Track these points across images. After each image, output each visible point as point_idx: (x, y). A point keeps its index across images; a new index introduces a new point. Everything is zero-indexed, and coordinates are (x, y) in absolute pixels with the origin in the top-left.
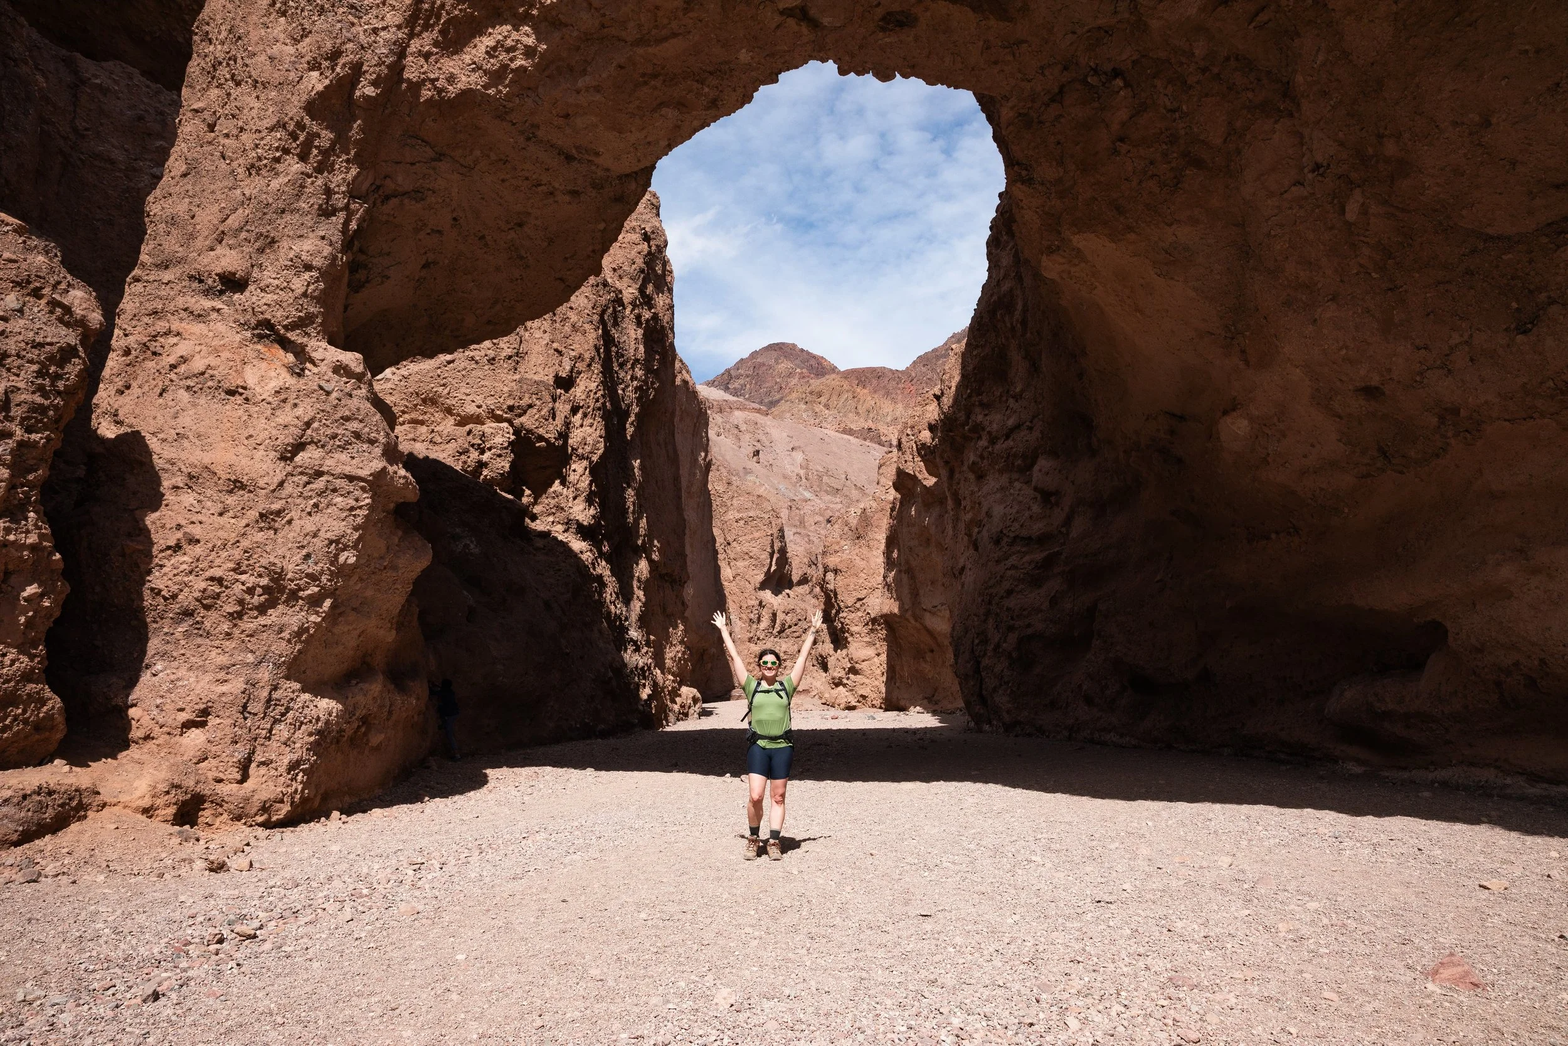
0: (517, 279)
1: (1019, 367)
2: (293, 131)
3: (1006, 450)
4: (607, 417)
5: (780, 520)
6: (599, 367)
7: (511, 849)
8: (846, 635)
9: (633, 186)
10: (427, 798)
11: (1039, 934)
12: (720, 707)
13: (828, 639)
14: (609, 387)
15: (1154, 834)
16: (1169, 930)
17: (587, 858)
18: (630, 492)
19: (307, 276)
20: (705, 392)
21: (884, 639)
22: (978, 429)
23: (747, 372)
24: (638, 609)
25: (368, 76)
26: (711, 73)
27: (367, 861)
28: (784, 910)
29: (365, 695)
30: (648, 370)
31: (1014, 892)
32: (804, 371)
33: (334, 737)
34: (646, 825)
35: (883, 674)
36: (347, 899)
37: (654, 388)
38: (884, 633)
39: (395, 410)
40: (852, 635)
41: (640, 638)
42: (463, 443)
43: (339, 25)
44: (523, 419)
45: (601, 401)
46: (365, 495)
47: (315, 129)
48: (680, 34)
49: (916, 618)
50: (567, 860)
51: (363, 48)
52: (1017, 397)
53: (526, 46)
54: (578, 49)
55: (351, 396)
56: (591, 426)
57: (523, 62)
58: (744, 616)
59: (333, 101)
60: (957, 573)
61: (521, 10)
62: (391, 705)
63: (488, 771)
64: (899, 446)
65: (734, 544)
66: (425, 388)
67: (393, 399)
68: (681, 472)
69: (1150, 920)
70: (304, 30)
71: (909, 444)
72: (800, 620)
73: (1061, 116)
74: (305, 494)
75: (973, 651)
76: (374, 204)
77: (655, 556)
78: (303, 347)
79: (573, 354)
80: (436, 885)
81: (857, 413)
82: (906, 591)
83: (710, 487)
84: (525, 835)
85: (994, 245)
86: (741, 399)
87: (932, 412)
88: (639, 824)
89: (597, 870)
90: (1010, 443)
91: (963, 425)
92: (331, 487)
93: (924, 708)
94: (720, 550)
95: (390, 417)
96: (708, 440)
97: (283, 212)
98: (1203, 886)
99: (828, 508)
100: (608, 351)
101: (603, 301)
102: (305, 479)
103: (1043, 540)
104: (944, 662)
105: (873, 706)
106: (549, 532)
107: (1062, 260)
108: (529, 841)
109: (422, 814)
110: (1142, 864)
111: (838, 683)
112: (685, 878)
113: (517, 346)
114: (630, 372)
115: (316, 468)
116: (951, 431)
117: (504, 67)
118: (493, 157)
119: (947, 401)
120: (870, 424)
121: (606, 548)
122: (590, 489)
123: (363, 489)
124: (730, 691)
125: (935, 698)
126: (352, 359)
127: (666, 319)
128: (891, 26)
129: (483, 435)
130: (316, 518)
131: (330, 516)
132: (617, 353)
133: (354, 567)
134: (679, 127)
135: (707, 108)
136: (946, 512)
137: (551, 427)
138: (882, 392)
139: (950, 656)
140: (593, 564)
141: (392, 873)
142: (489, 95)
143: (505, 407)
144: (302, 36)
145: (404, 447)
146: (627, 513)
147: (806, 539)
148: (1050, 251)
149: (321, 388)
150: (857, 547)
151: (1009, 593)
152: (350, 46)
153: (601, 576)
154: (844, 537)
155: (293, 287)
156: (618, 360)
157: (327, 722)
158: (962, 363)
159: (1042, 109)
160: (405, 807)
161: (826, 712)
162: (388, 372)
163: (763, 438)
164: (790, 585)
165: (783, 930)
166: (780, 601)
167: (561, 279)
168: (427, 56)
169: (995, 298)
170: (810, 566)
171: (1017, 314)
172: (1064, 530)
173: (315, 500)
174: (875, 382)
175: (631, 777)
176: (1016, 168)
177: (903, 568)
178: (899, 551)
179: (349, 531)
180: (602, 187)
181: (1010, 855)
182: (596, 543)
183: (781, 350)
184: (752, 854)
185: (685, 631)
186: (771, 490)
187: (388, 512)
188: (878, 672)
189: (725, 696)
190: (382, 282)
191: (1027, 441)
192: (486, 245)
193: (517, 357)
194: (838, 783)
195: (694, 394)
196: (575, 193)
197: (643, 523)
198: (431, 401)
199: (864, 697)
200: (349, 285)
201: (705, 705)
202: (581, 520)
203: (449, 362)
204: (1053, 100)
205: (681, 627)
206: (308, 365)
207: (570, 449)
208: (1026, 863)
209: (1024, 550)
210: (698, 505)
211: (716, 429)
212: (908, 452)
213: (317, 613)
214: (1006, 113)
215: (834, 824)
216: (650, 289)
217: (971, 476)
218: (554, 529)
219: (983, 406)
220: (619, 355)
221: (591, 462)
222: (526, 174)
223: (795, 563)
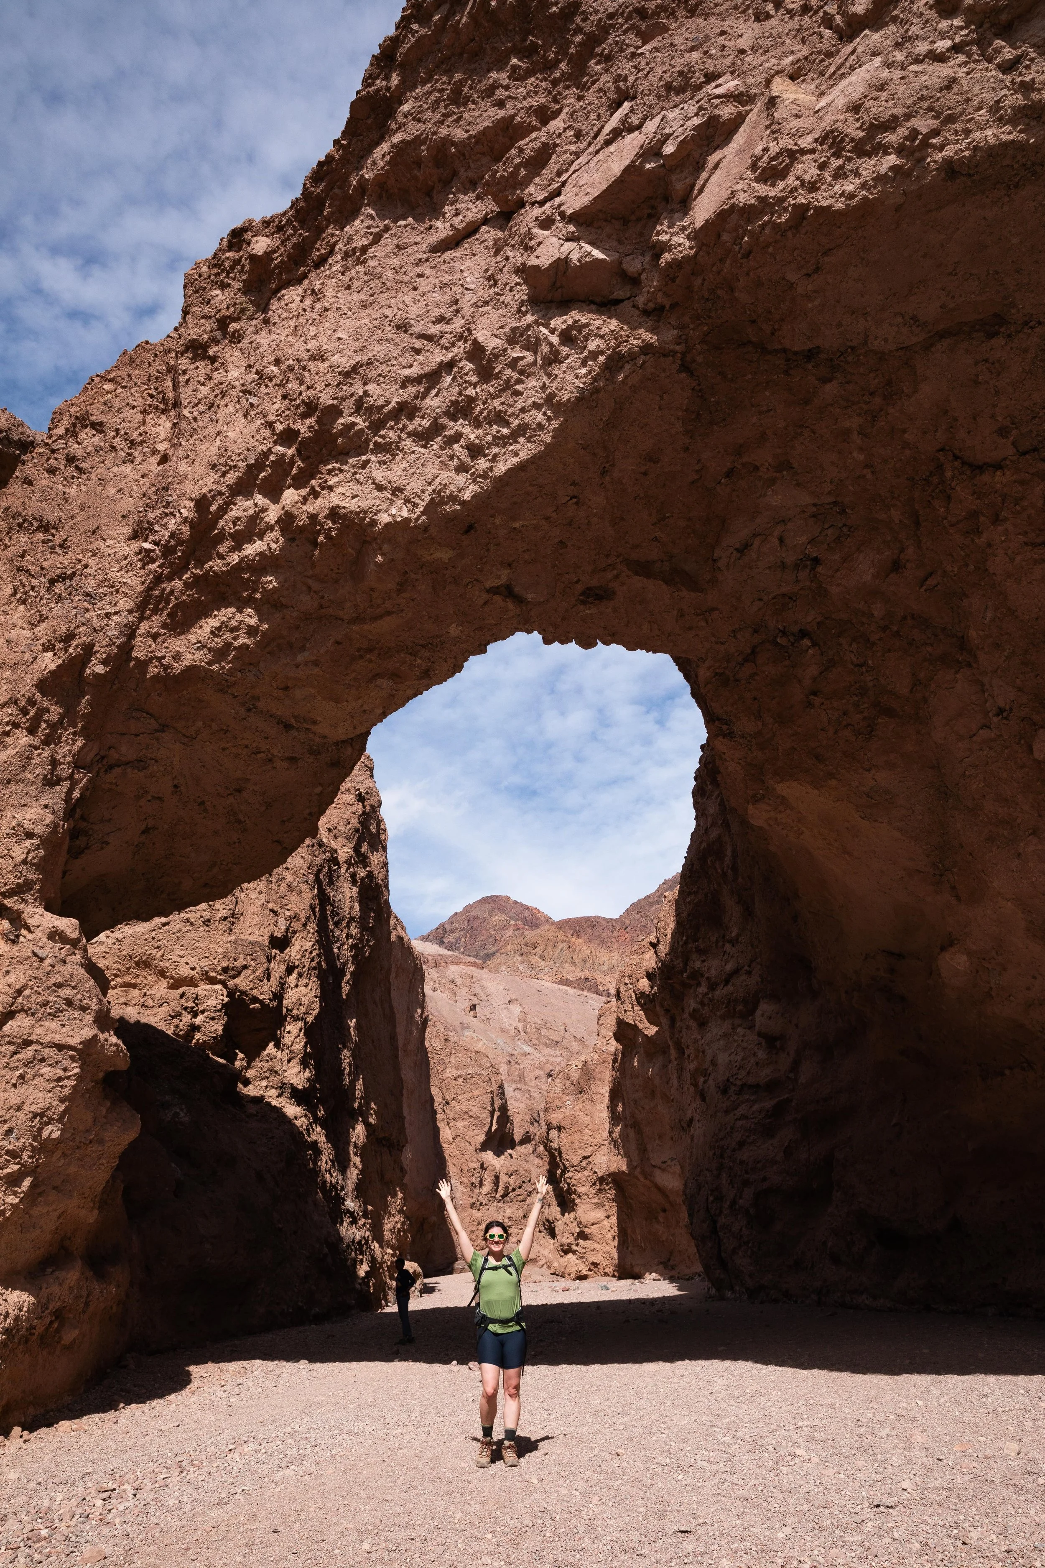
0: (235, 843)
1: (733, 910)
2: (25, 707)
3: (727, 995)
4: (322, 976)
5: (499, 1076)
6: (315, 926)
7: (215, 1465)
8: (574, 1196)
9: (349, 751)
10: (122, 1405)
11: (816, 1552)
12: (443, 1282)
13: (554, 1202)
14: (324, 946)
15: (926, 1415)
16: (964, 1543)
17: (301, 1473)
18: (346, 1053)
19: (28, 843)
20: (420, 947)
21: (613, 1200)
22: (696, 975)
23: (461, 926)
24: (354, 1177)
25: (98, 656)
26: (423, 646)
27: (49, 1491)
28: (523, 1532)
29: (60, 1284)
30: (363, 927)
31: (780, 1496)
32: (519, 922)
33: (23, 1336)
34: (367, 1428)
35: (614, 1238)
36: (22, 1544)
37: (370, 946)
38: (611, 1194)
39: (108, 974)
40: (579, 1196)
41: (357, 1208)
42: (175, 1005)
43: (74, 611)
44: (237, 981)
45: (317, 960)
46: (74, 1065)
47: (45, 705)
48: (393, 613)
49: (646, 1175)
50: (278, 1476)
51: (95, 630)
52: (734, 942)
53: (248, 626)
54: (298, 627)
55: (64, 962)
56: (306, 986)
57: (246, 641)
58: (465, 1180)
59: (64, 679)
60: (685, 1126)
61: (245, 594)
62: (88, 1295)
63: (192, 1368)
64: (618, 995)
65: (453, 1103)
66: (139, 950)
67: (106, 962)
68: (398, 1030)
69: (940, 1529)
70: (41, 616)
71: (628, 994)
72: (524, 1182)
73: (755, 674)
74: (12, 1065)
75: (708, 1209)
76: (98, 773)
77: (372, 1120)
78: (19, 913)
79: (288, 913)
80: (129, 1518)
81: (574, 964)
82: (633, 1147)
83: (427, 1044)
84: (232, 1447)
85: (699, 794)
86: (456, 953)
87: (649, 960)
88: (358, 1427)
89: (313, 1488)
90: (730, 988)
91: (681, 972)
92: (39, 1057)
93: (661, 1275)
94: (439, 1110)
95: (102, 982)
96: (424, 996)
97: (9, 782)
98: (993, 1482)
99: (547, 1061)
100: (323, 910)
101: (318, 861)
102: (12, 1048)
103: (771, 1086)
104: (678, 1222)
105: (606, 1274)
106: (263, 1097)
107: (768, 808)
108: (236, 1455)
109: (115, 1426)
110: (918, 1454)
111: (566, 1250)
112: (412, 1493)
113: (232, 907)
114: (346, 931)
115: (25, 1037)
116: (669, 979)
117: (228, 645)
118: (215, 726)
119: (663, 949)
120: (587, 974)
121: (321, 1113)
122: (305, 1051)
123: (72, 1058)
124: (453, 1263)
125: (671, 1263)
126: (68, 925)
127: (381, 876)
128: (590, 600)
129: (197, 998)
130: (21, 1090)
131: (36, 1087)
132: (332, 911)
133: (58, 1141)
134: (393, 696)
135: (420, 678)
136: (670, 1061)
137: (265, 988)
138: (597, 942)
139: (684, 1215)
140: (308, 1130)
141: (77, 1506)
142: (212, 671)
143: (219, 968)
144: (39, 622)
145: (116, 1012)
146: (344, 1074)
147: (527, 1095)
148: (756, 799)
149: (35, 954)
150: (580, 1101)
151: (741, 1144)
152: (83, 629)
153: (315, 1143)
154: (567, 1091)
155: (14, 855)
156: (333, 919)
157: (17, 1319)
158: (676, 910)
159: (737, 668)
160: (96, 1417)
161: (556, 1284)
162: (102, 936)
163: (479, 991)
164: (513, 1145)
165: (525, 1558)
166: (502, 1162)
167: (278, 841)
168: (155, 637)
169: (704, 845)
170: (532, 1124)
171: (728, 860)
172: (792, 1075)
173: (21, 1071)
174: (589, 931)
175: (349, 1369)
176: (717, 723)
177: (629, 1123)
178: (623, 1104)
179: (55, 1103)
180: (319, 753)
181: (771, 1448)
182: (311, 1109)
183: (494, 903)
184: (485, 1460)
185: (404, 1199)
186: (490, 1045)
187: (97, 1082)
188: (609, 1236)
189: (448, 1269)
190: (102, 848)
191: (747, 986)
192: (206, 810)
193: (233, 918)
194: (574, 1367)
195: (410, 949)
196: (292, 760)
197: (359, 1085)
198: (144, 963)
199: (595, 1265)
200: (69, 851)
201: (427, 1281)
202: (295, 1084)
203: (164, 925)
204: (746, 660)
205: (400, 1195)
206: (23, 932)
207: (285, 1010)
208: (789, 1458)
209: (752, 1098)
210: (416, 1063)
211: (432, 983)
212: (627, 1001)
213: (15, 1194)
214: (703, 673)
215: (573, 1418)
216: (365, 848)
217: (693, 1024)
218: (267, 1094)
219: (700, 952)
220: (335, 914)
221: (306, 1023)
222: (246, 742)
223: (517, 1121)
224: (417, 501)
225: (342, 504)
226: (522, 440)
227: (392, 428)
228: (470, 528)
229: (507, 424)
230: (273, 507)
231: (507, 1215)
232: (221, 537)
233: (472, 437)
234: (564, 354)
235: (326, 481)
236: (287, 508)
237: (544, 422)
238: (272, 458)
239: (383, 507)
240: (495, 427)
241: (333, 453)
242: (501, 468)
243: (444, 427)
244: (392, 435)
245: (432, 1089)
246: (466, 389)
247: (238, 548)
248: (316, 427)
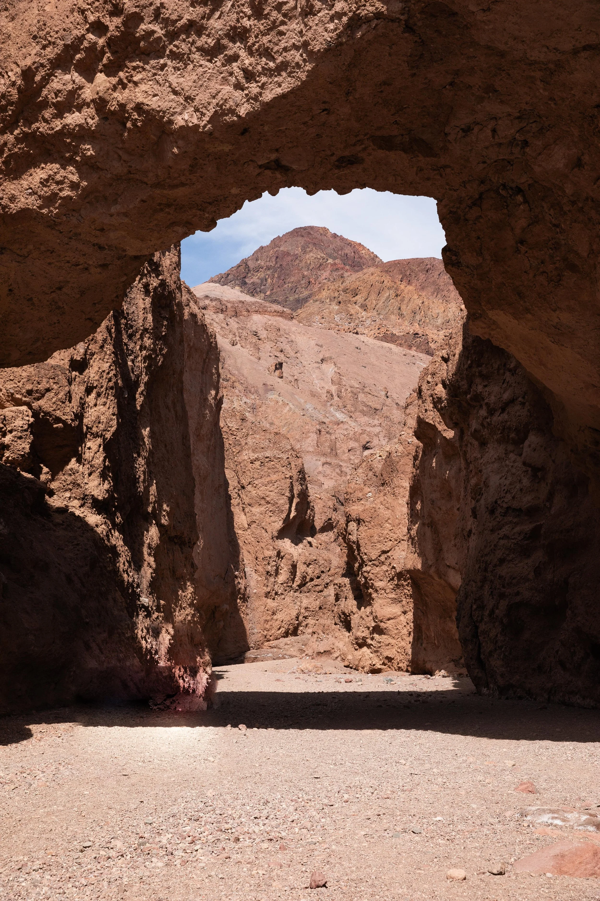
0: (55, 323)
3: (502, 422)
4: (118, 395)
5: (300, 460)
6: (111, 347)
8: (370, 590)
13: (351, 596)
14: (120, 364)
18: (141, 461)
21: (410, 596)
22: (478, 398)
23: (268, 264)
24: (149, 576)
26: (210, 203)
30: (156, 337)
32: (338, 261)
35: (410, 634)
37: (163, 355)
38: (408, 590)
40: (376, 591)
41: (151, 603)
44: (41, 402)
45: (114, 380)
48: (187, 184)
49: (440, 574)
53: (71, 181)
54: (111, 185)
56: (104, 404)
57: (69, 193)
58: (260, 568)
60: (466, 535)
61: (67, 155)
64: (420, 394)
65: (249, 488)
71: (429, 393)
72: (323, 572)
73: (480, 217)
75: (471, 616)
77: (164, 521)
81: (401, 315)
82: (429, 546)
83: (222, 424)
86: (260, 299)
87: (444, 371)
90: (505, 416)
91: (466, 393)
94: (234, 495)
99: (364, 432)
103: (531, 512)
105: (400, 669)
106: (66, 508)
107: (484, 326)
111: (361, 644)
114: (139, 343)
117: (55, 195)
118: (43, 248)
119: (453, 365)
120: (416, 328)
121: (119, 519)
122: (104, 465)
128: (343, 165)
129: (5, 419)
132: (126, 324)
136: (460, 470)
137: (68, 410)
138: (431, 289)
140: (107, 536)
142: (43, 213)
143: (24, 391)
146: (138, 482)
147: (338, 470)
150: (382, 494)
151: (502, 561)
153: (115, 547)
154: (368, 483)
156: (127, 332)
159: (467, 210)
163: (287, 347)
164: (313, 532)
166: (300, 551)
170: (332, 512)
172: (548, 504)
174: (422, 276)
177: (427, 522)
178: (422, 502)
182: (110, 516)
183: (308, 235)
186: (297, 410)
188: (405, 631)
189: (239, 658)
191: (519, 416)
192: (33, 304)
196: (104, 266)
197: (153, 489)
199: (389, 659)
202: (96, 496)
204: (474, 204)
205: (191, 589)
207: (85, 428)
209: (515, 520)
210: (209, 448)
211: (231, 336)
212: (427, 402)
217: (475, 442)
218: (71, 504)
219: (485, 377)
220: (129, 326)
221: (104, 440)
222: (68, 259)
223: (318, 506)
224: (204, 111)
225: (145, 101)
226: (284, 74)
227: (184, 40)
228: (245, 131)
229: (273, 59)
230: (88, 85)
231: (304, 605)
232: (45, 104)
233: (247, 62)
234: (317, 8)
235: (132, 76)
236: (101, 94)
237: (301, 62)
238: (86, 44)
239: (178, 110)
240: (264, 59)
241: (137, 52)
242: (268, 96)
243: (225, 48)
244: (184, 47)
245: (227, 472)
246: (242, 18)
247: (59, 115)
248: (122, 29)
